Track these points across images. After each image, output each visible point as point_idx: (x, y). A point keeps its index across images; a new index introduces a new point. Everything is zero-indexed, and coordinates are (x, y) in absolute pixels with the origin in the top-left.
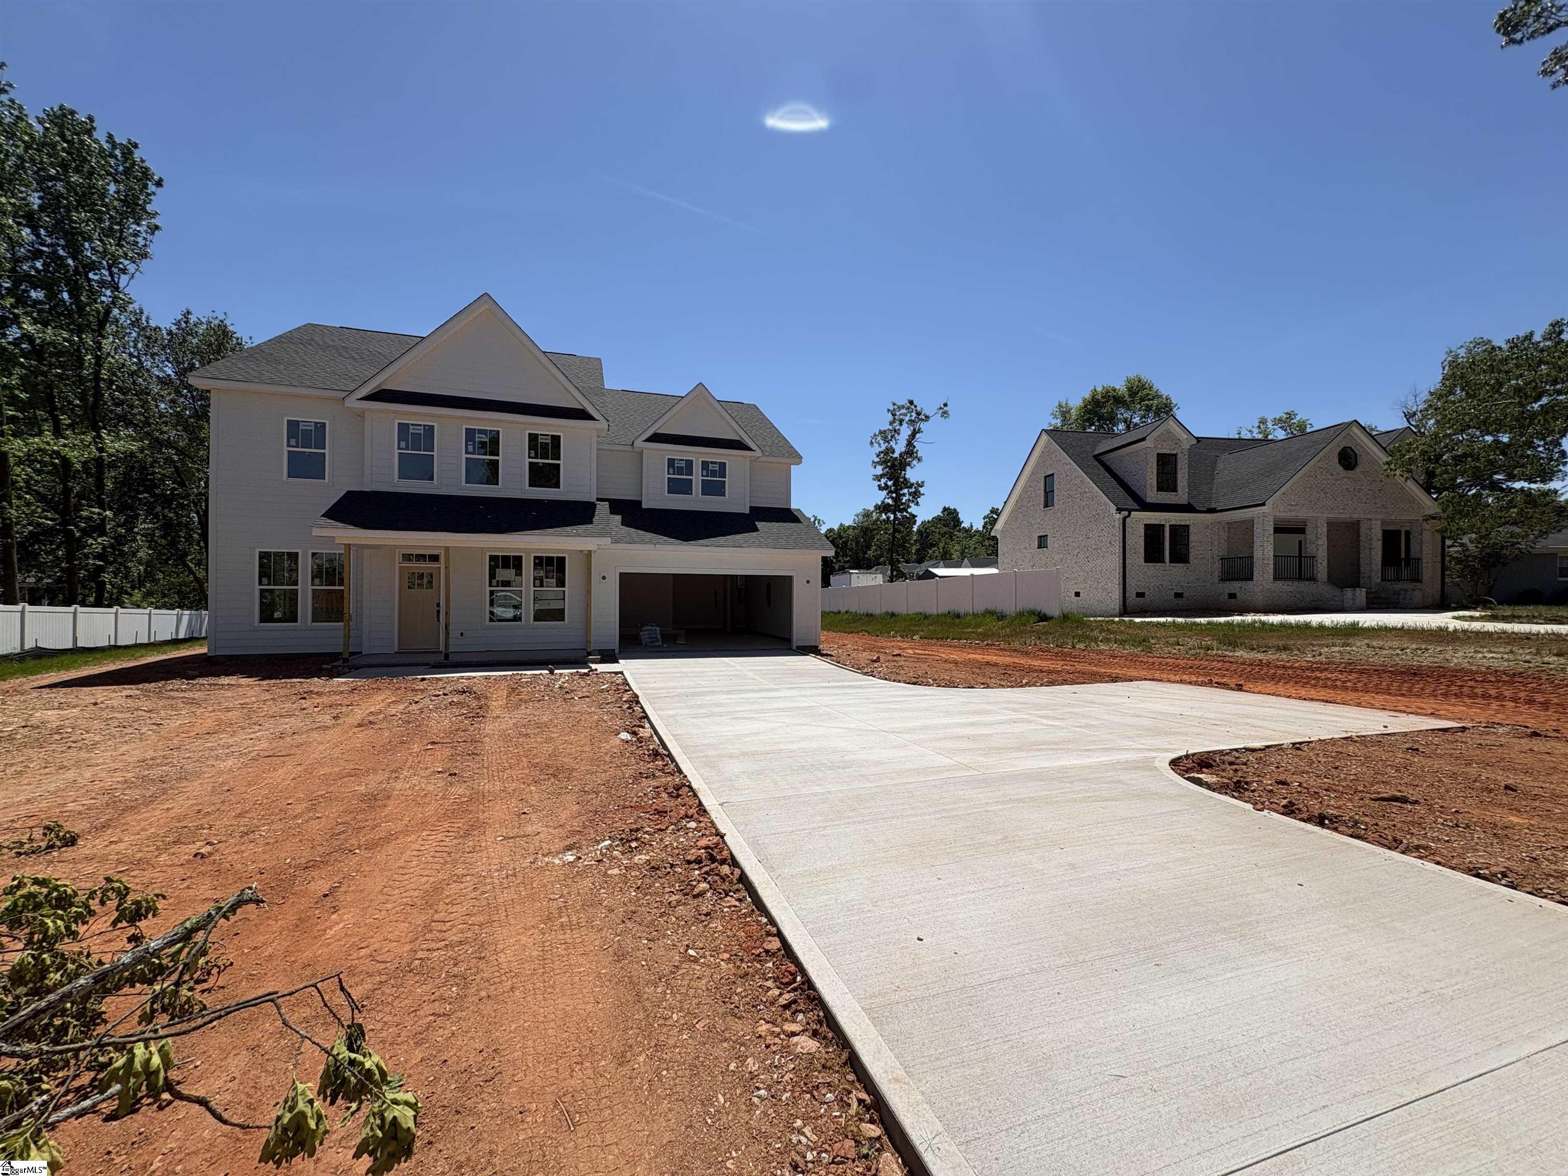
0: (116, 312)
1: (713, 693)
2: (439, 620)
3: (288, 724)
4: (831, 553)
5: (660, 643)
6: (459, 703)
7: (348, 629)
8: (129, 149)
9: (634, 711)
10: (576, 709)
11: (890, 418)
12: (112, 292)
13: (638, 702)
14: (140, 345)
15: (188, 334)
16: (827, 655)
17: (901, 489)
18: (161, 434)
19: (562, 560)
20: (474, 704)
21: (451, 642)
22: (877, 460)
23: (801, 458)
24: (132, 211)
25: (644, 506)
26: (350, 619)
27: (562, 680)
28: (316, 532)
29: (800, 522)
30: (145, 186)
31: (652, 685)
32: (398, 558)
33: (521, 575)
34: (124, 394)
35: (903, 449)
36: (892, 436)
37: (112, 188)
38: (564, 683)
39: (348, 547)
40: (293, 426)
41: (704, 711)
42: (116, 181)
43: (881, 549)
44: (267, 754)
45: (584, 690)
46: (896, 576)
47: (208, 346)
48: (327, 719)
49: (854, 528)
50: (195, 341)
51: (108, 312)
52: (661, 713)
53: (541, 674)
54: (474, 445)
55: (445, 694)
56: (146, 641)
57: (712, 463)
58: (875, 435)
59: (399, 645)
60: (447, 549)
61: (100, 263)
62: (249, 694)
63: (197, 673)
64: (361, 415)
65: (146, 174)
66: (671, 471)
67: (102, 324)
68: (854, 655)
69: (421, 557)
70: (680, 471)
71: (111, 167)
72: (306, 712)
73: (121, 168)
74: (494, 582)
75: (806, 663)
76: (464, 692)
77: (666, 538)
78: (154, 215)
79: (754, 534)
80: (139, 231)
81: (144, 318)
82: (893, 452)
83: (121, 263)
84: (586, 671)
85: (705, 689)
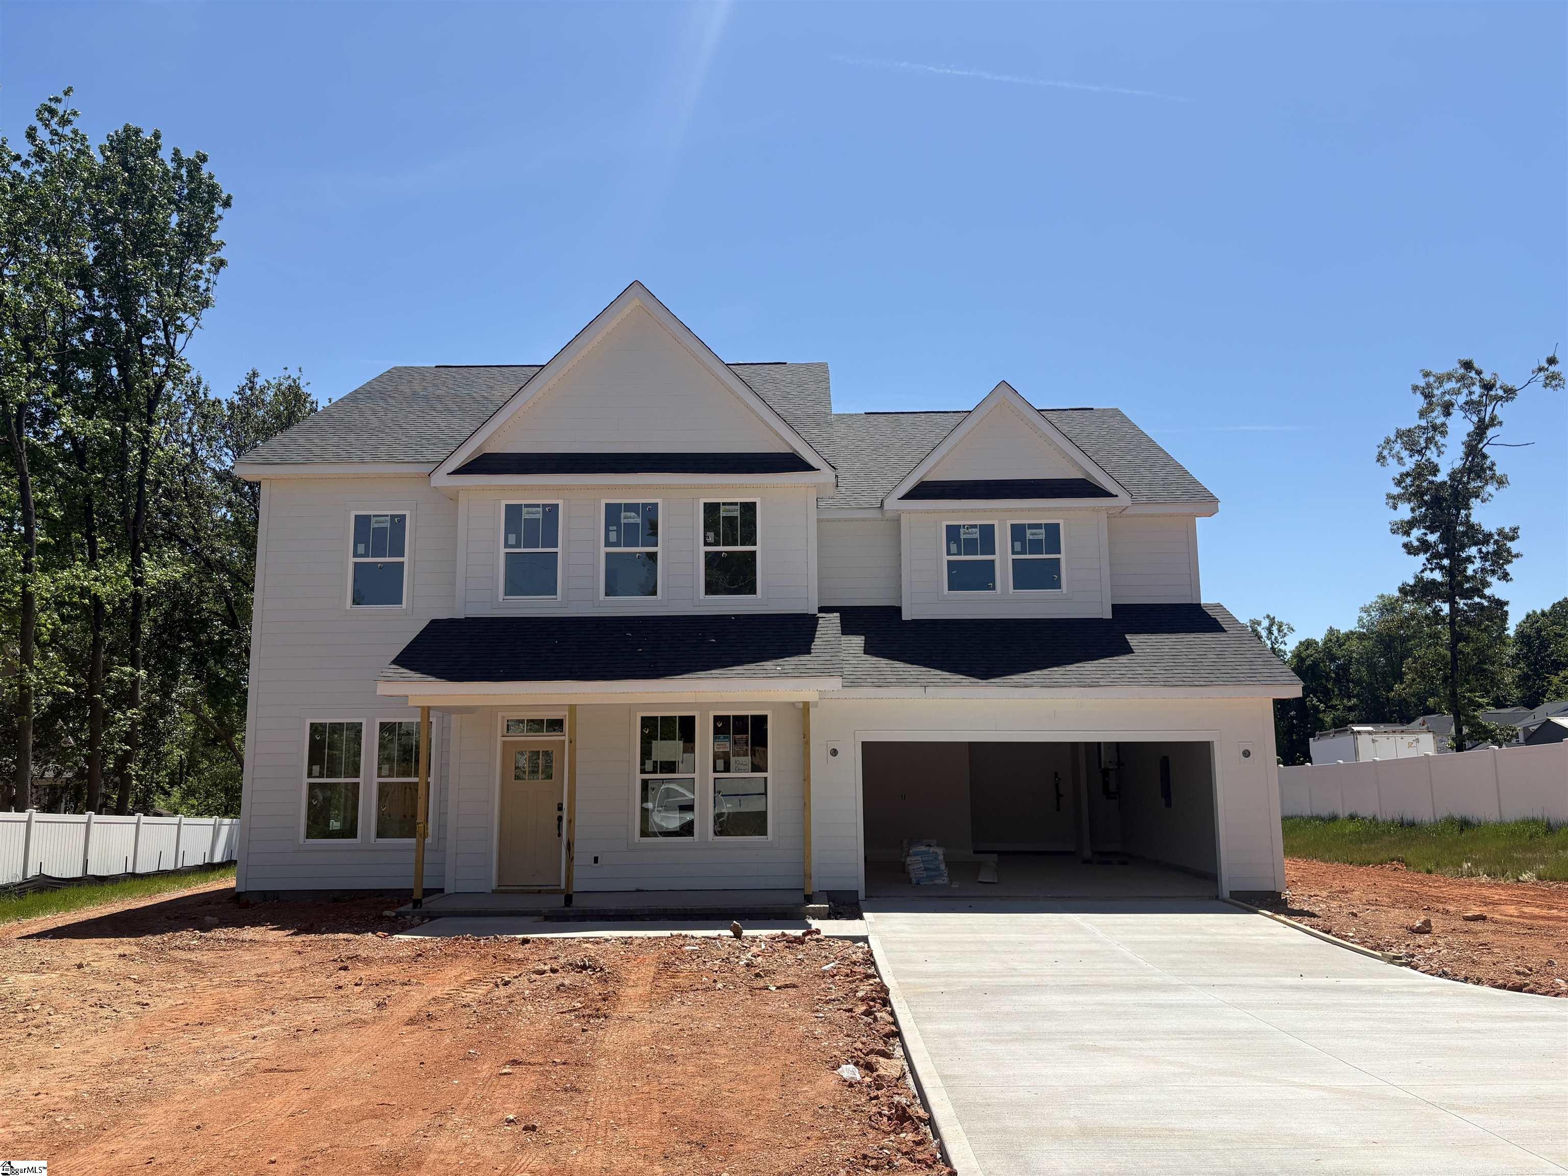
0: (169, 385)
1: (1039, 988)
2: (560, 835)
3: (311, 1012)
4: (1294, 690)
5: (944, 880)
6: (573, 988)
7: (421, 850)
8: (196, 164)
9: (875, 1019)
10: (768, 1010)
11: (1420, 402)
12: (167, 359)
13: (886, 1002)
14: (195, 428)
15: (253, 405)
16: (1301, 913)
17: (1463, 548)
18: (213, 552)
19: (760, 722)
20: (596, 990)
21: (576, 873)
22: (1397, 491)
23: (1216, 501)
24: (194, 246)
25: (906, 616)
26: (425, 836)
27: (755, 950)
28: (384, 689)
29: (1223, 630)
30: (211, 210)
31: (920, 968)
32: (500, 728)
33: (692, 750)
34: (172, 500)
35: (1458, 464)
36: (1429, 440)
37: (174, 219)
38: (755, 956)
39: (426, 711)
40: (362, 522)
41: (1016, 1027)
42: (179, 210)
43: (1423, 677)
44: (269, 1066)
45: (791, 971)
46: (1470, 737)
47: (276, 418)
48: (365, 1007)
49: (1361, 637)
50: (261, 413)
51: (160, 386)
52: (929, 1027)
53: (719, 937)
54: (618, 531)
55: (554, 971)
56: (171, 867)
57: (1032, 526)
58: (1388, 441)
59: (500, 877)
60: (572, 708)
61: (156, 322)
62: (274, 958)
63: (215, 920)
64: (452, 497)
65: (213, 191)
66: (954, 548)
67: (151, 406)
68: (1367, 915)
69: (536, 725)
70: (970, 546)
71: (175, 192)
72: (341, 992)
73: (186, 191)
74: (649, 766)
75: (1250, 931)
76: (584, 967)
77: (946, 674)
78: (218, 247)
79: (1123, 659)
80: (201, 271)
81: (201, 391)
82: (1435, 470)
83: (179, 318)
84: (799, 933)
85: (1022, 980)
